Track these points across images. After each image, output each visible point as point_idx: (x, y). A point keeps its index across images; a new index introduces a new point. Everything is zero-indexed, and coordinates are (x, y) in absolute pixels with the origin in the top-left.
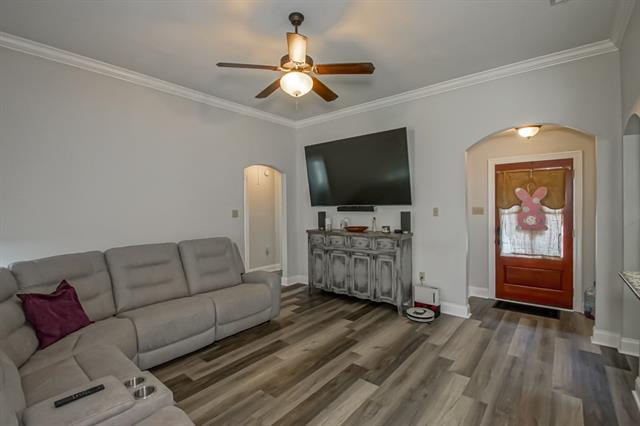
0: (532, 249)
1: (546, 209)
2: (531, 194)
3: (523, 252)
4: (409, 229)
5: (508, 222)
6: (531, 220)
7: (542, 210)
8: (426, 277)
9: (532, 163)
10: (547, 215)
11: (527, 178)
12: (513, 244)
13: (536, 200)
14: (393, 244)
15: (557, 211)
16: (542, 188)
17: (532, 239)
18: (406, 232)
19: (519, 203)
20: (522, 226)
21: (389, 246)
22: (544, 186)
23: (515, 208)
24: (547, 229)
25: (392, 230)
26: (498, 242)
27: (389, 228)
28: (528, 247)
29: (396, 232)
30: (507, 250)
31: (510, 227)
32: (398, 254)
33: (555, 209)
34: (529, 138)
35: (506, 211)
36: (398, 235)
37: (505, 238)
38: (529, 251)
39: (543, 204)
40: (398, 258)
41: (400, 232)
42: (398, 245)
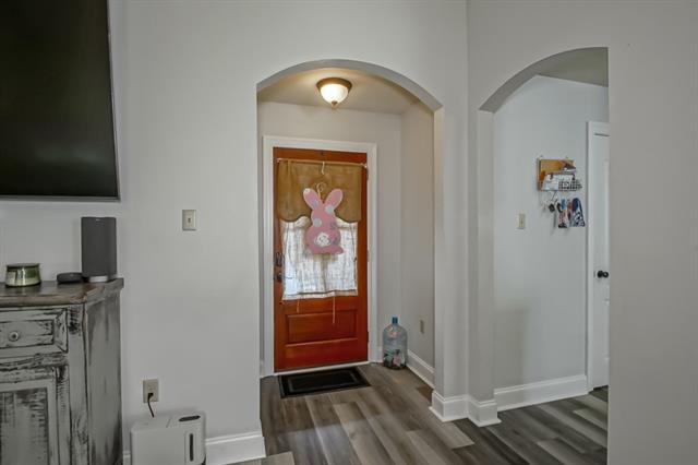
0: (325, 284)
1: (340, 222)
2: (324, 199)
3: (314, 289)
4: (109, 269)
5: (293, 244)
6: (323, 240)
7: (335, 223)
8: (161, 393)
9: (322, 152)
10: (341, 231)
11: (317, 173)
12: (300, 279)
13: (330, 209)
14: (52, 328)
15: (353, 224)
16: (336, 190)
17: (324, 267)
18: (102, 279)
19: (308, 212)
20: (311, 249)
21: (37, 332)
22: (338, 187)
23: (302, 221)
24: (342, 251)
25: (48, 274)
26: (279, 279)
27: (33, 270)
28: (320, 280)
29: (64, 281)
30: (291, 290)
31: (297, 250)
32: (74, 360)
33: (350, 222)
34: (335, 103)
35: (291, 225)
36: (70, 295)
37: (289, 271)
38: (321, 288)
39: (337, 216)
40: (74, 373)
41: (83, 280)
42: (73, 328)
